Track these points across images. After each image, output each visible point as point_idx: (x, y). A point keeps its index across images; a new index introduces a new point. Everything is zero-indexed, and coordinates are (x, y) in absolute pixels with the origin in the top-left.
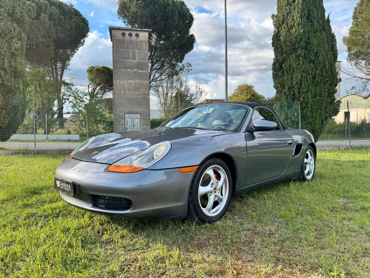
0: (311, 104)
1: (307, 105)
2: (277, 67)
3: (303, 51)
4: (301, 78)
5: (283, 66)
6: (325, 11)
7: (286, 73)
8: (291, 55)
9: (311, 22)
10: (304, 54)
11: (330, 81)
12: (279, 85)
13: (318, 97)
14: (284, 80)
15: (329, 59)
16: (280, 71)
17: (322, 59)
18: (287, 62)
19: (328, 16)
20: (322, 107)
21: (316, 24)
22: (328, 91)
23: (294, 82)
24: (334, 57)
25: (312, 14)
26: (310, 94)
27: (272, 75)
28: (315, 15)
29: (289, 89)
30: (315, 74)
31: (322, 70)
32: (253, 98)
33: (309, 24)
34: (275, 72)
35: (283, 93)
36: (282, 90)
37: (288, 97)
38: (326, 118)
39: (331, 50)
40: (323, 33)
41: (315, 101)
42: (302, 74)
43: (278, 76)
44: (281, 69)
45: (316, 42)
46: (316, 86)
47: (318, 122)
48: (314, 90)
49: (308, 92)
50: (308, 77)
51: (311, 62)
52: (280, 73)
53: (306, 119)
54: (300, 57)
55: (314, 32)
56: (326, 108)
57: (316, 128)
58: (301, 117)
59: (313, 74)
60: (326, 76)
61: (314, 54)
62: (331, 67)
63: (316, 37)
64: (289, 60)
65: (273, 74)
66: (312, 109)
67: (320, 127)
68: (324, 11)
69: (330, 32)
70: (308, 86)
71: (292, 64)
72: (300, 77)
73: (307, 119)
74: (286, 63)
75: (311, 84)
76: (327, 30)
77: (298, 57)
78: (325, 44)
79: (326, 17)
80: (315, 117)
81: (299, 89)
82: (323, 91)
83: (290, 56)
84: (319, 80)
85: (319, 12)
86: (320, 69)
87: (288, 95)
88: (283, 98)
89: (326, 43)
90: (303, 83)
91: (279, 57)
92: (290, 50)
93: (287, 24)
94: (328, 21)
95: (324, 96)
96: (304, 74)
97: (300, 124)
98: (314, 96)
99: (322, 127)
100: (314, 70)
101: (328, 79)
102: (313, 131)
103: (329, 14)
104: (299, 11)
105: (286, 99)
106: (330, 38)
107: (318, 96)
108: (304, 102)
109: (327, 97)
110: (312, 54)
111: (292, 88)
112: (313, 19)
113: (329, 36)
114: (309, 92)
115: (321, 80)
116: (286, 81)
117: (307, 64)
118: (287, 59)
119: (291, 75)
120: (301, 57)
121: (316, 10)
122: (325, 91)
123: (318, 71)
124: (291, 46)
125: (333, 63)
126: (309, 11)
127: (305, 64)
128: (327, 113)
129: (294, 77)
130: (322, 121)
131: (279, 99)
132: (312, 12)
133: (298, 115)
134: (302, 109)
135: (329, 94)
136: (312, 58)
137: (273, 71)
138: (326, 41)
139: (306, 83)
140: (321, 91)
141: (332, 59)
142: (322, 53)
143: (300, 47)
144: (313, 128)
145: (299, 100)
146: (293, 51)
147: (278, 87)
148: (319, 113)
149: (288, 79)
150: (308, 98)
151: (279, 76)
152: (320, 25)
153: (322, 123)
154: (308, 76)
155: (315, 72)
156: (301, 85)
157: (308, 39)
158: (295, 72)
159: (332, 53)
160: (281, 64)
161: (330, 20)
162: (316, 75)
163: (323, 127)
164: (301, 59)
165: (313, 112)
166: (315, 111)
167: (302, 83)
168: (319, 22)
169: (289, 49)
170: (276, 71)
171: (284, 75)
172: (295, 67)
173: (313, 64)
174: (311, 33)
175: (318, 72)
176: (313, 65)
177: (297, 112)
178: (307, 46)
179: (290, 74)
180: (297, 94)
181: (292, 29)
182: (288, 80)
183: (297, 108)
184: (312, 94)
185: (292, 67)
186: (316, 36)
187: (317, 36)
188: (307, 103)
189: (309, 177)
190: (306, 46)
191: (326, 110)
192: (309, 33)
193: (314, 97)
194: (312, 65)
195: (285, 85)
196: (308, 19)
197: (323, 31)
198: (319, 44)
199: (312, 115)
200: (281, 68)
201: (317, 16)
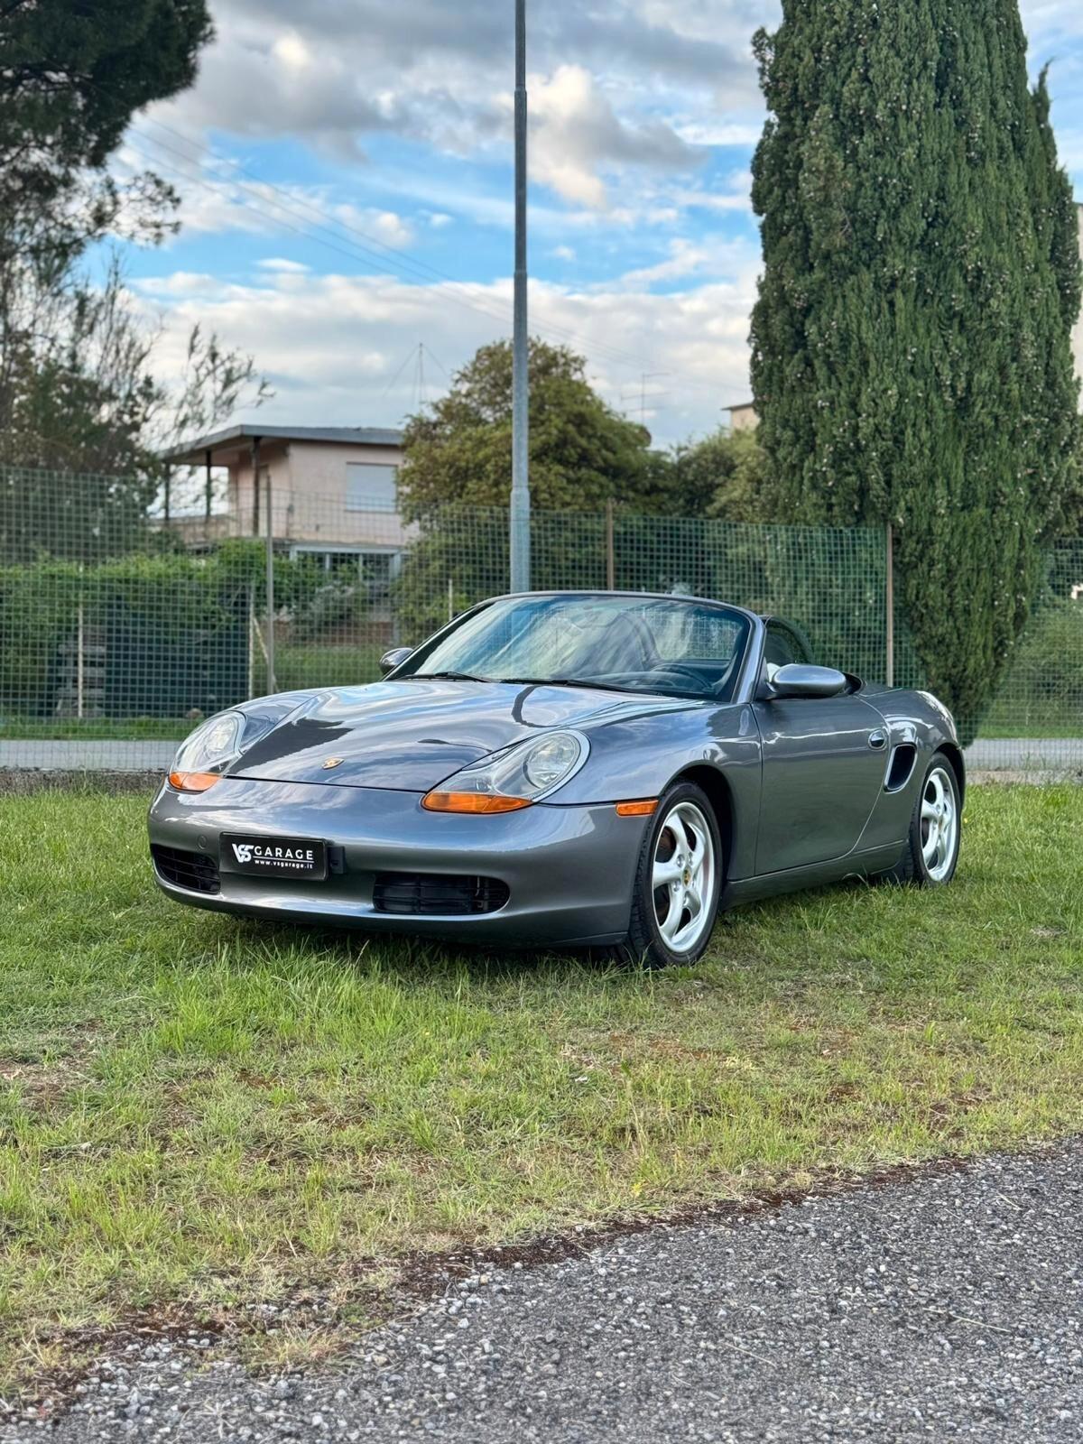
0: (948, 546)
1: (925, 547)
2: (776, 333)
3: (914, 259)
4: (900, 403)
5: (811, 330)
6: (1025, 44)
7: (822, 373)
8: (853, 278)
9: (956, 105)
10: (918, 279)
11: (1040, 425)
12: (788, 434)
13: (982, 510)
14: (815, 406)
15: (1040, 311)
16: (793, 353)
17: (1004, 309)
18: (830, 314)
19: (1042, 76)
20: (1000, 559)
21: (981, 119)
22: (1031, 476)
23: (866, 427)
24: (1063, 296)
25: (961, 64)
26: (941, 491)
27: (746, 371)
28: (977, 67)
29: (839, 459)
30: (968, 388)
31: (1002, 369)
32: (583, 442)
33: (948, 114)
34: (765, 355)
35: (807, 475)
36: (802, 461)
37: (834, 500)
38: (1019, 618)
39: (1052, 260)
40: (1014, 167)
41: (965, 531)
42: (905, 383)
43: (782, 381)
44: (796, 347)
45: (976, 220)
46: (972, 448)
47: (980, 640)
48: (961, 473)
49: (931, 481)
50: (936, 401)
51: (950, 319)
52: (792, 370)
53: (918, 624)
54: (898, 293)
55: (969, 160)
56: (1020, 566)
57: (969, 672)
58: (895, 609)
59: (961, 385)
60: (1022, 400)
61: (965, 277)
62: (1049, 354)
63: (979, 192)
64: (840, 301)
65: (754, 364)
66: (950, 572)
67: (988, 665)
68: (1020, 44)
69: (1049, 161)
70: (932, 450)
71: (854, 326)
72: (893, 403)
73: (927, 620)
74: (824, 317)
75: (950, 437)
76: (1033, 151)
77: (888, 291)
78: (1024, 230)
79: (1032, 84)
80: (967, 611)
81: (886, 465)
82: (1008, 476)
83: (846, 278)
84: (990, 422)
85: (996, 54)
86: (993, 363)
87: (831, 492)
88: (807, 506)
89: (1026, 223)
90: (909, 431)
91: (788, 283)
92: (846, 250)
93: (836, 102)
94: (1041, 102)
95: (1010, 505)
96: (916, 387)
97: (890, 645)
98: (963, 500)
99: (998, 664)
100: (965, 367)
101: (1033, 414)
102: (953, 688)
103: (1047, 65)
104: (902, 41)
105: (823, 512)
106: (1045, 198)
107: (982, 505)
108: (911, 534)
109: (1027, 509)
110: (958, 278)
111: (852, 453)
112: (966, 91)
113: (1042, 185)
114: (939, 482)
115: (996, 418)
116: (826, 413)
117: (928, 331)
118: (829, 294)
119: (850, 383)
120: (904, 293)
121: (980, 37)
122: (1015, 479)
123: (985, 374)
124: (853, 224)
125: (1058, 331)
126: (947, 43)
127: (921, 331)
128: (1024, 591)
129: (864, 398)
130: (1000, 632)
131: (785, 508)
132: (961, 52)
133: (881, 600)
134: (901, 569)
135: (1034, 491)
136: (959, 301)
137: (756, 350)
138: (1025, 213)
139: (924, 435)
140: (995, 477)
141: (1055, 311)
142: (1007, 278)
143: (900, 240)
144: (954, 671)
145: (885, 521)
146: (864, 255)
147: (778, 442)
148: (985, 591)
149: (832, 403)
150: (933, 513)
151: (787, 385)
152: (1000, 123)
153: (1001, 643)
154: (933, 395)
155: (969, 374)
156: (899, 441)
157: (941, 197)
158: (872, 374)
159: (1052, 278)
160: (798, 317)
161: (1051, 94)
162: (975, 390)
163: (1005, 664)
164: (900, 302)
165: (952, 589)
166: (964, 580)
167: (902, 432)
168: (994, 103)
169: (844, 242)
170: (771, 352)
171: (813, 379)
172: (868, 342)
173: (960, 332)
174: (953, 165)
175: (983, 377)
176: (959, 340)
177: (878, 584)
178: (934, 233)
179: (844, 377)
180: (877, 489)
181: (862, 134)
182: (832, 410)
183: (877, 563)
184: (951, 493)
185: (855, 343)
186: (977, 181)
187: (983, 182)
188: (927, 539)
189: (937, 874)
190: (926, 233)
191: (1017, 574)
192: (946, 163)
193: (963, 509)
194: (957, 341)
195: (815, 434)
196: (940, 86)
197: (1013, 159)
198: (992, 227)
199: (948, 601)
200: (800, 339)
201: (986, 73)
